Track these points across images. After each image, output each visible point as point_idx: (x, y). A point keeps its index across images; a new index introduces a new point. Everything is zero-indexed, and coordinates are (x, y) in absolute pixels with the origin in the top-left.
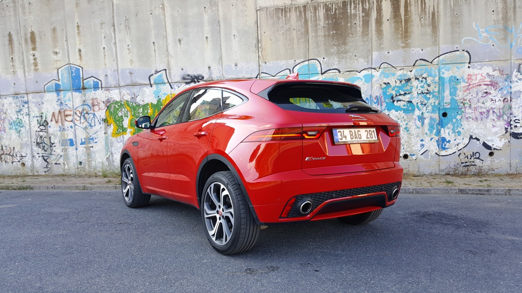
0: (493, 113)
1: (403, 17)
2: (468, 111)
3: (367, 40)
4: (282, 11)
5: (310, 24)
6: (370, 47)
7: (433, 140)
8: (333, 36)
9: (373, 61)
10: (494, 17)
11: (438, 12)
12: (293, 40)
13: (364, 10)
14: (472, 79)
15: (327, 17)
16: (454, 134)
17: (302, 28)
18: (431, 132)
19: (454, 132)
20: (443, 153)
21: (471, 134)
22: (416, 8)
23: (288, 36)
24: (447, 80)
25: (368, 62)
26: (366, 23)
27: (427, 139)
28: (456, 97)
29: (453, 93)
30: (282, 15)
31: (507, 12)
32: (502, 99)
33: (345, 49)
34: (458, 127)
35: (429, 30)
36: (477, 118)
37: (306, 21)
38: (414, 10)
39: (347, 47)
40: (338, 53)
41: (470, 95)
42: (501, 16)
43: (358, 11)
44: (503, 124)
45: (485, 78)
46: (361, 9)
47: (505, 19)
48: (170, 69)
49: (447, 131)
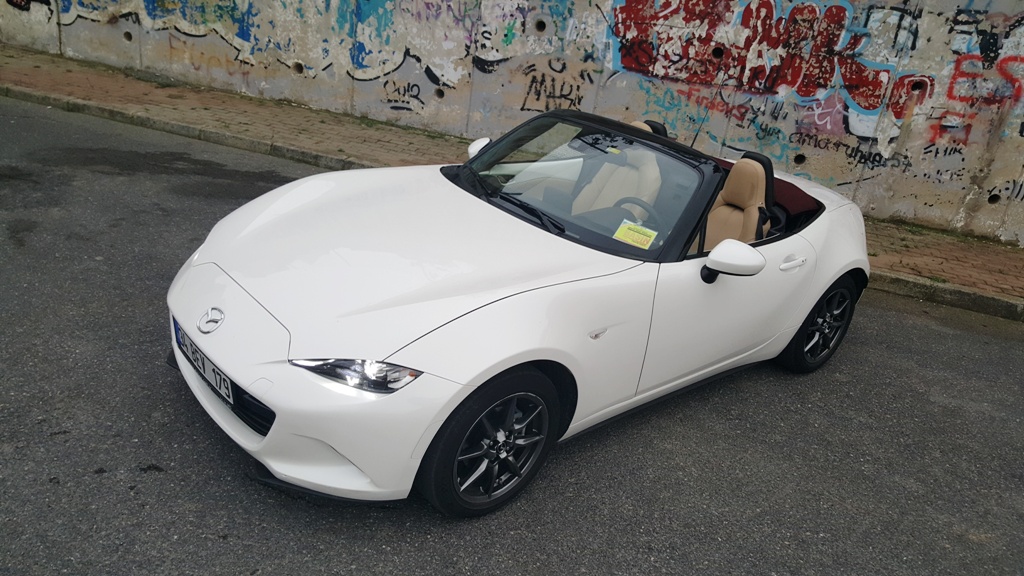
0: (448, 10)
7: (343, 44)
16: (378, 39)
18: (341, 27)
19: (379, 35)
20: (359, 74)
21: (408, 47)
27: (334, 41)
34: (386, 25)
36: (419, 14)
44: (462, 37)
49: (367, 31)
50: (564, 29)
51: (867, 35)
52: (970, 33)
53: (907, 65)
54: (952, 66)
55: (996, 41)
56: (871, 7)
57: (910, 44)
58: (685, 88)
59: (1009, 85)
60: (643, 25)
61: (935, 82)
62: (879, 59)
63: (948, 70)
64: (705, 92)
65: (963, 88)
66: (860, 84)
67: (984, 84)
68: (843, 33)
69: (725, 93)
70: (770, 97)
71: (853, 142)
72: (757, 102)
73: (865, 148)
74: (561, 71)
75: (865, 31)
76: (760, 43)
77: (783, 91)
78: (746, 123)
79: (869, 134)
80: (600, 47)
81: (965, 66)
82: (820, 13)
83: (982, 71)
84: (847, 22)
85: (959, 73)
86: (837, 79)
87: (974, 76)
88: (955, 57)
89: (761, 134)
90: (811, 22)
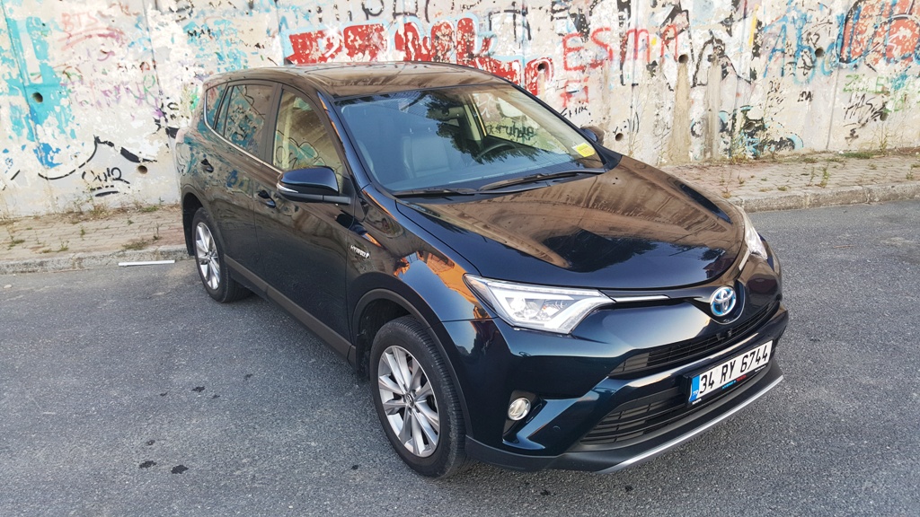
0: (127, 92)
2: (79, 88)
7: (26, 148)
14: (73, 25)
16: (63, 136)
18: (19, 134)
19: (63, 132)
20: (52, 173)
21: (96, 135)
24: (22, 26)
28: (48, 60)
29: (41, 54)
32: (138, 65)
34: (67, 121)
36: (99, 103)
41: (77, 57)
44: (149, 113)
45: (97, 21)
49: (49, 131)
51: (492, 36)
52: (566, 18)
53: (533, 52)
54: (561, 45)
55: (585, 19)
56: (490, 14)
57: (527, 36)
59: (604, 50)
61: (555, 63)
62: (508, 53)
63: (559, 49)
65: (573, 61)
67: (586, 53)
68: (476, 39)
71: (509, 123)
75: (491, 33)
79: (519, 114)
81: (570, 43)
82: (454, 27)
83: (582, 44)
84: (476, 29)
85: (567, 50)
87: (578, 49)
88: (561, 38)
90: (450, 36)
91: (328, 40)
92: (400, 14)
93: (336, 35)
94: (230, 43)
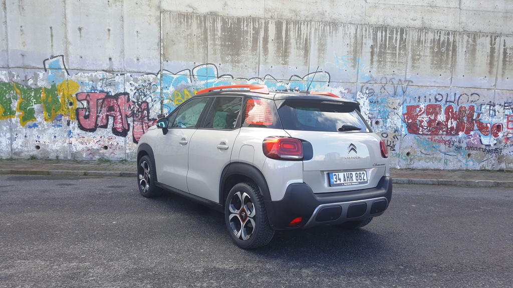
1: (284, 40)
3: (256, 54)
4: (184, 17)
5: (209, 33)
6: (257, 61)
8: (228, 46)
9: (260, 72)
10: (348, 49)
11: (309, 38)
12: (193, 44)
13: (254, 28)
15: (224, 29)
17: (202, 35)
22: (294, 33)
23: (189, 40)
25: (256, 73)
26: (255, 40)
30: (184, 21)
31: (356, 47)
33: (238, 59)
35: (302, 53)
37: (206, 30)
38: (293, 35)
39: (240, 58)
40: (232, 62)
42: (352, 48)
43: (249, 29)
46: (252, 27)
47: (355, 51)
48: (67, 56)
50: (386, 122)
51: (482, 113)
52: (509, 109)
53: (495, 121)
54: (507, 119)
56: (481, 105)
57: (494, 114)
58: (430, 137)
60: (414, 118)
61: (504, 126)
62: (486, 120)
63: (505, 121)
64: (437, 137)
65: (511, 125)
66: (482, 128)
68: (475, 113)
69: (443, 137)
70: (457, 136)
71: (484, 147)
72: (454, 138)
73: (487, 148)
74: (386, 137)
75: (481, 112)
76: (451, 119)
77: (461, 134)
78: (451, 146)
79: (488, 144)
80: (400, 127)
81: (510, 119)
82: (467, 108)
84: (475, 109)
85: (508, 121)
86: (476, 128)
88: (507, 116)
89: (456, 149)
90: (465, 111)
91: (420, 108)
92: (448, 102)
93: (424, 107)
94: (384, 107)
